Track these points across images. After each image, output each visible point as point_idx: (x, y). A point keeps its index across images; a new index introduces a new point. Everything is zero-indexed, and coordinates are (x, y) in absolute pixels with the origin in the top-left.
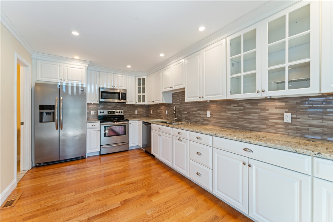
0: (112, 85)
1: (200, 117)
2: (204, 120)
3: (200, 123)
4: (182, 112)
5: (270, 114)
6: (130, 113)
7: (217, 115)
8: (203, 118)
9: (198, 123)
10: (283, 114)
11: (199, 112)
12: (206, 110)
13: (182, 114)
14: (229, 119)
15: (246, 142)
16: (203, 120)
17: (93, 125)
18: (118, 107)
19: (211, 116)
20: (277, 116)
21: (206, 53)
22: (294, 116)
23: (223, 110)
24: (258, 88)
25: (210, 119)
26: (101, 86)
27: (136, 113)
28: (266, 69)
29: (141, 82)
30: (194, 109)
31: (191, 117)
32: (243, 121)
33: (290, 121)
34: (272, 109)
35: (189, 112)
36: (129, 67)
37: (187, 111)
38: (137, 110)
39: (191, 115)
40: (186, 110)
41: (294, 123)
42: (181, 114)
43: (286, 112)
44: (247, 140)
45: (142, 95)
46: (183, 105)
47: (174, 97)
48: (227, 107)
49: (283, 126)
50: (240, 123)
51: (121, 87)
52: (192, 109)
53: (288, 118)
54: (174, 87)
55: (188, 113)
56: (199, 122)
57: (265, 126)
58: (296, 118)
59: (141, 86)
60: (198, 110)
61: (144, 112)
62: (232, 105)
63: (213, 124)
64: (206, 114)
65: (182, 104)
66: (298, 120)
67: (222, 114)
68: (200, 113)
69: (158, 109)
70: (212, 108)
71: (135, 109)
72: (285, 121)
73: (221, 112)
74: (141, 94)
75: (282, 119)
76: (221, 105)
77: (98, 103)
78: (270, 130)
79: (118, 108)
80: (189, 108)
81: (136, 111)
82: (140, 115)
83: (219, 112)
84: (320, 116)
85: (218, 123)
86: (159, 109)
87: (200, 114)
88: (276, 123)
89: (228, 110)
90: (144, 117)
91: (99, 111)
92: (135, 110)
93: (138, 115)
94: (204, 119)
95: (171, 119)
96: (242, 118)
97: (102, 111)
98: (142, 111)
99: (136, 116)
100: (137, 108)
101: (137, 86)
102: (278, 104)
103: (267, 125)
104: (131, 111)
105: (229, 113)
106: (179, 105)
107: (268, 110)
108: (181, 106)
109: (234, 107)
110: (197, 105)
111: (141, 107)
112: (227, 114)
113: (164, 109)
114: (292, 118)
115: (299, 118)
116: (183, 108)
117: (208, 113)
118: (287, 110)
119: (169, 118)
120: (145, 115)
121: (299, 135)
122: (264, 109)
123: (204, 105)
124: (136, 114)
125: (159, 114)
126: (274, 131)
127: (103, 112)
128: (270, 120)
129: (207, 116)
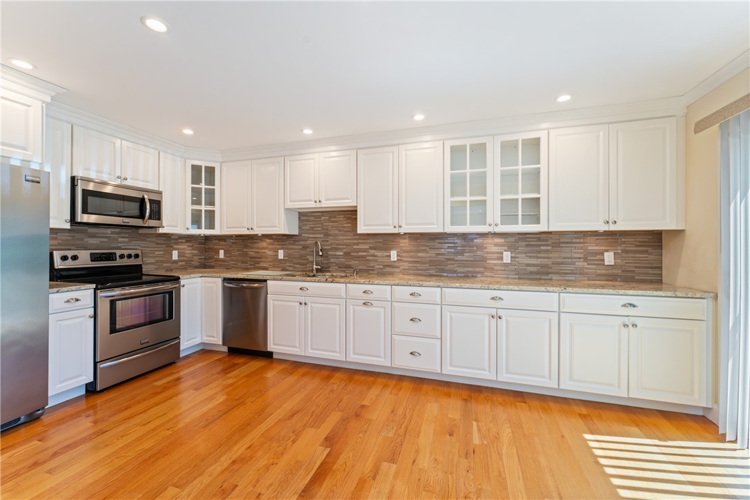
0: (118, 174)
1: (376, 261)
2: (384, 266)
3: (376, 272)
4: (330, 253)
5: (488, 253)
6: (157, 259)
7: (412, 257)
8: (380, 263)
9: (370, 272)
10: (502, 253)
11: (372, 252)
12: (389, 249)
13: (329, 257)
14: (432, 263)
15: (495, 289)
16: (382, 267)
17: (68, 301)
18: (120, 240)
19: (399, 258)
20: (496, 255)
21: (406, 153)
22: (513, 255)
23: (422, 248)
24: (489, 220)
25: (396, 264)
26: (79, 173)
27: (174, 258)
28: (499, 197)
29: (203, 176)
30: (361, 247)
31: (353, 262)
32: (453, 264)
33: (509, 262)
34: (491, 246)
35: (350, 253)
36: (188, 132)
37: (345, 250)
38: (176, 249)
39: (353, 258)
40: (342, 249)
41: (513, 263)
42: (327, 257)
43: (505, 251)
44: (496, 287)
45: (206, 211)
46: (332, 239)
47: (303, 220)
48: (428, 244)
49: (503, 268)
50: (450, 267)
51: (143, 181)
52: (355, 247)
53: (507, 257)
54: (323, 202)
55: (347, 254)
56: (373, 270)
57: (482, 269)
58: (515, 257)
59: (203, 186)
60: (371, 248)
61: (194, 255)
62: (437, 241)
63: (405, 272)
64: (390, 256)
65: (330, 237)
66: (517, 259)
67: (419, 254)
68: (376, 254)
69: (246, 246)
70: (401, 245)
71: (172, 247)
72: (505, 261)
73: (419, 251)
74: (203, 208)
75: (502, 258)
76: (418, 241)
77: (68, 226)
78: (489, 274)
79: (120, 245)
80: (350, 245)
81: (174, 252)
82: (183, 263)
83: (415, 252)
84: (535, 255)
85: (412, 270)
86: (252, 248)
87: (376, 256)
88: (495, 265)
89: (430, 248)
90: (196, 267)
91: (57, 255)
92: (170, 248)
93: (180, 263)
94: (385, 264)
95: (294, 267)
96: (453, 260)
97: (70, 254)
98: (188, 251)
99: (175, 266)
100: (177, 244)
101: (189, 186)
102: (497, 240)
103: (485, 268)
104: (162, 253)
105: (432, 253)
106: (321, 238)
107: (486, 248)
108: (327, 241)
109: (439, 243)
110: (368, 239)
111: (187, 241)
112: (428, 255)
113: (270, 246)
114: (512, 257)
115: (518, 258)
116: (332, 244)
117: (394, 255)
118: (506, 248)
119: (289, 266)
120: (195, 263)
121: (517, 277)
122: (481, 247)
123: (386, 240)
124: (176, 262)
125: (251, 258)
126: (492, 274)
127: (75, 258)
128: (488, 261)
129: (392, 260)
